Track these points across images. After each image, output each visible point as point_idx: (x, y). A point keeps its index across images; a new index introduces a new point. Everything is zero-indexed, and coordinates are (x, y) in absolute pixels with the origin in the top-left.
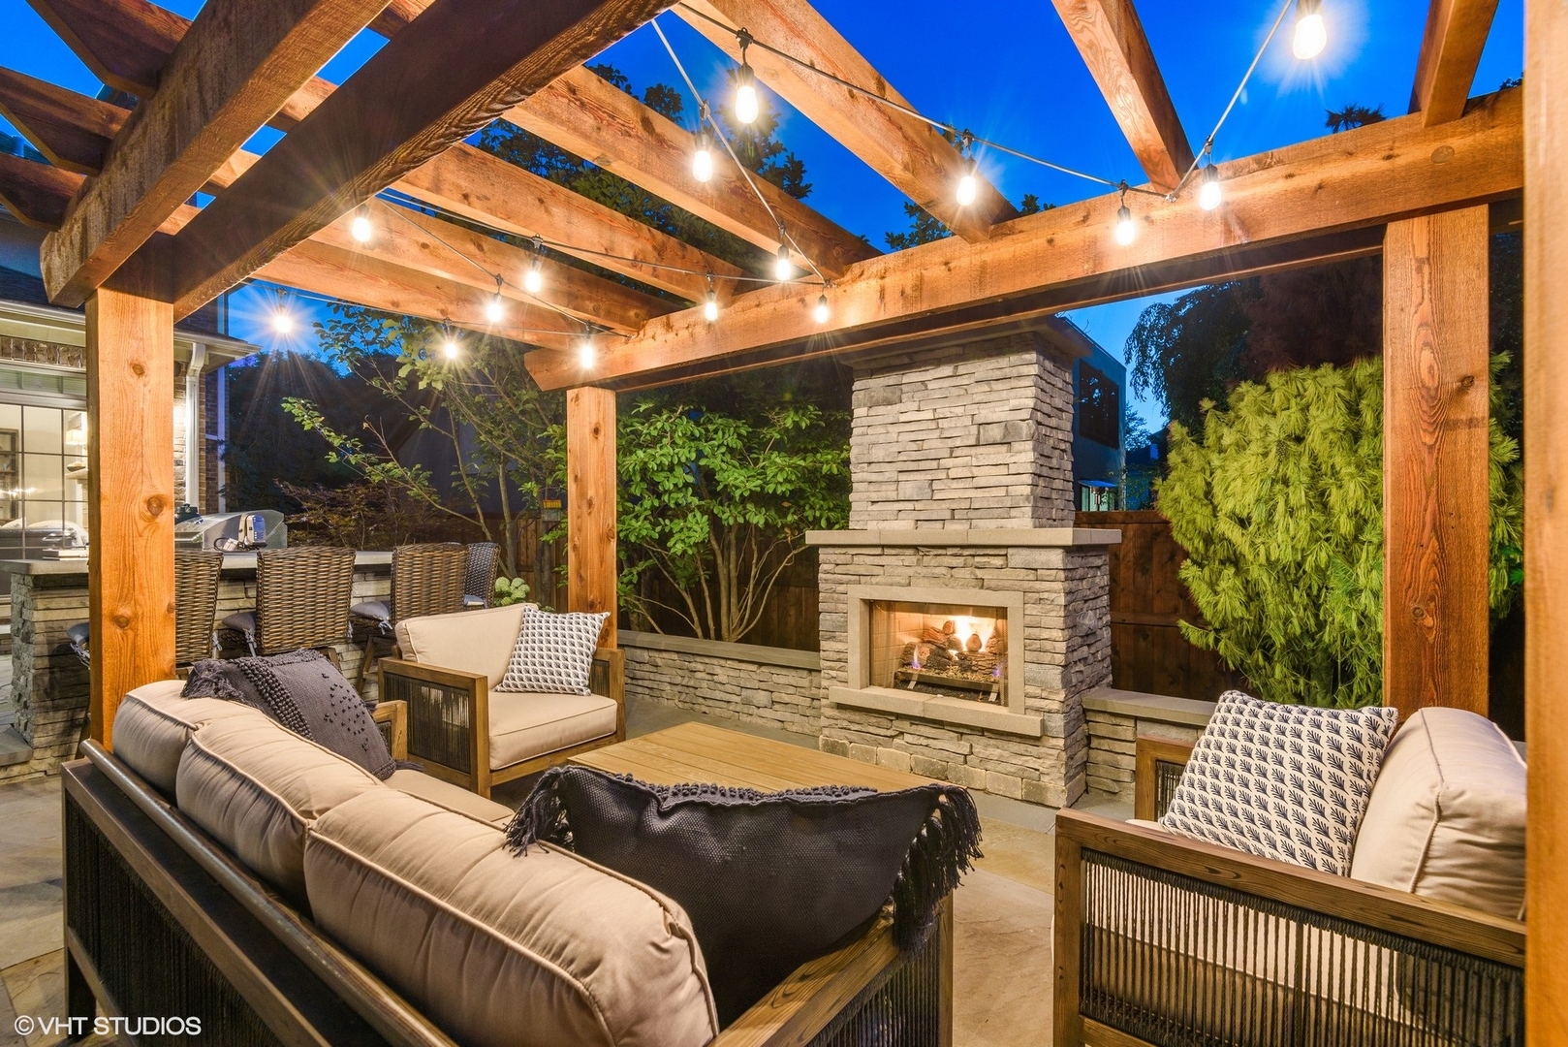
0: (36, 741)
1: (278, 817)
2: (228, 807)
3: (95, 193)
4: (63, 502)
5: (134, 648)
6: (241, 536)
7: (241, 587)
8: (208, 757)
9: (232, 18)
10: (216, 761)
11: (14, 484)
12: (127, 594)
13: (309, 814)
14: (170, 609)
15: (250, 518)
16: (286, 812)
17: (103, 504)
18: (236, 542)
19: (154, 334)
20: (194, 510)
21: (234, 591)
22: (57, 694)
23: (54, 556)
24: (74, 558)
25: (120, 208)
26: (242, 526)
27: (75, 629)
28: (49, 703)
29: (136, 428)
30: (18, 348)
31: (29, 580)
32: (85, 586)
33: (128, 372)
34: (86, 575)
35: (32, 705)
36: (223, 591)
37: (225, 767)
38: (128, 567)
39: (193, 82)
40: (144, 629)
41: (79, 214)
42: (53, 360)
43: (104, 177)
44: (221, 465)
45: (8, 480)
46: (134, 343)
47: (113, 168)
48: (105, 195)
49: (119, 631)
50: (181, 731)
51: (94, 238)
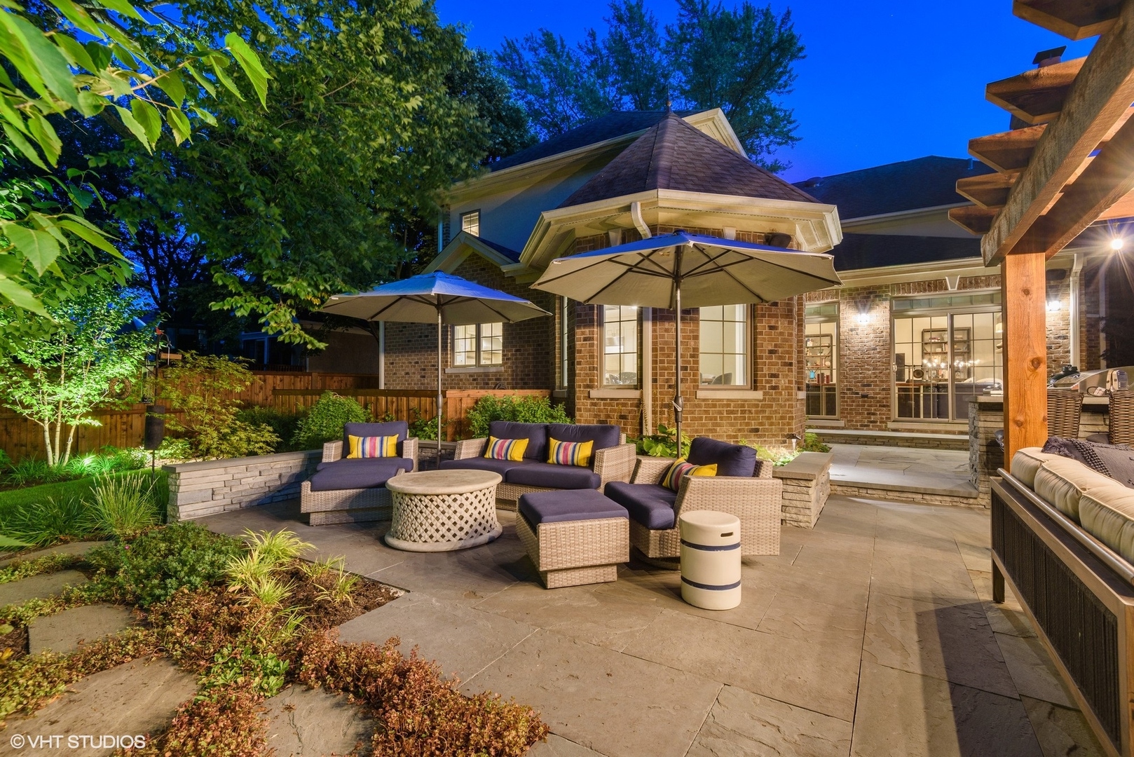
0: (980, 489)
1: (1072, 490)
2: (1053, 489)
3: (1003, 214)
4: (994, 367)
5: (1025, 438)
6: (1108, 385)
7: (1100, 417)
8: (1048, 471)
9: (1056, 134)
10: (1051, 472)
11: (969, 358)
12: (1021, 409)
13: (1085, 489)
14: (1044, 419)
15: (1115, 373)
16: (1075, 488)
17: (1009, 363)
18: (1104, 390)
19: (1034, 271)
20: (1076, 368)
21: (1096, 420)
22: (990, 466)
23: (988, 394)
24: (997, 395)
25: (1013, 221)
26: (1108, 378)
27: (998, 432)
28: (986, 470)
29: (1026, 323)
30: (971, 283)
31: (977, 405)
32: (1001, 410)
33: (1021, 294)
34: (1001, 404)
35: (978, 470)
36: (1085, 419)
37: (1054, 474)
38: (1022, 395)
39: (1042, 163)
40: (1030, 428)
41: (996, 225)
42: (988, 285)
43: (1007, 207)
44: (1102, 336)
45: (966, 356)
46: (1024, 278)
47: (1011, 203)
48: (1008, 216)
49: (1017, 428)
50: (1038, 463)
51: (1003, 235)
